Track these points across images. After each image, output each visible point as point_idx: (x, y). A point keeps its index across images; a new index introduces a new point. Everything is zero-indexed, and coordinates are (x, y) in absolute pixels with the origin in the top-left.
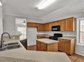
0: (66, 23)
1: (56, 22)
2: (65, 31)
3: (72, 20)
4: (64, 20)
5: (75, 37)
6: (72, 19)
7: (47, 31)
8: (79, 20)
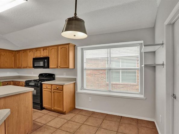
0: (59, 52)
1: (42, 49)
2: (57, 67)
3: (68, 48)
4: (56, 47)
5: (75, 79)
6: (68, 46)
7: (24, 68)
8: (82, 49)
